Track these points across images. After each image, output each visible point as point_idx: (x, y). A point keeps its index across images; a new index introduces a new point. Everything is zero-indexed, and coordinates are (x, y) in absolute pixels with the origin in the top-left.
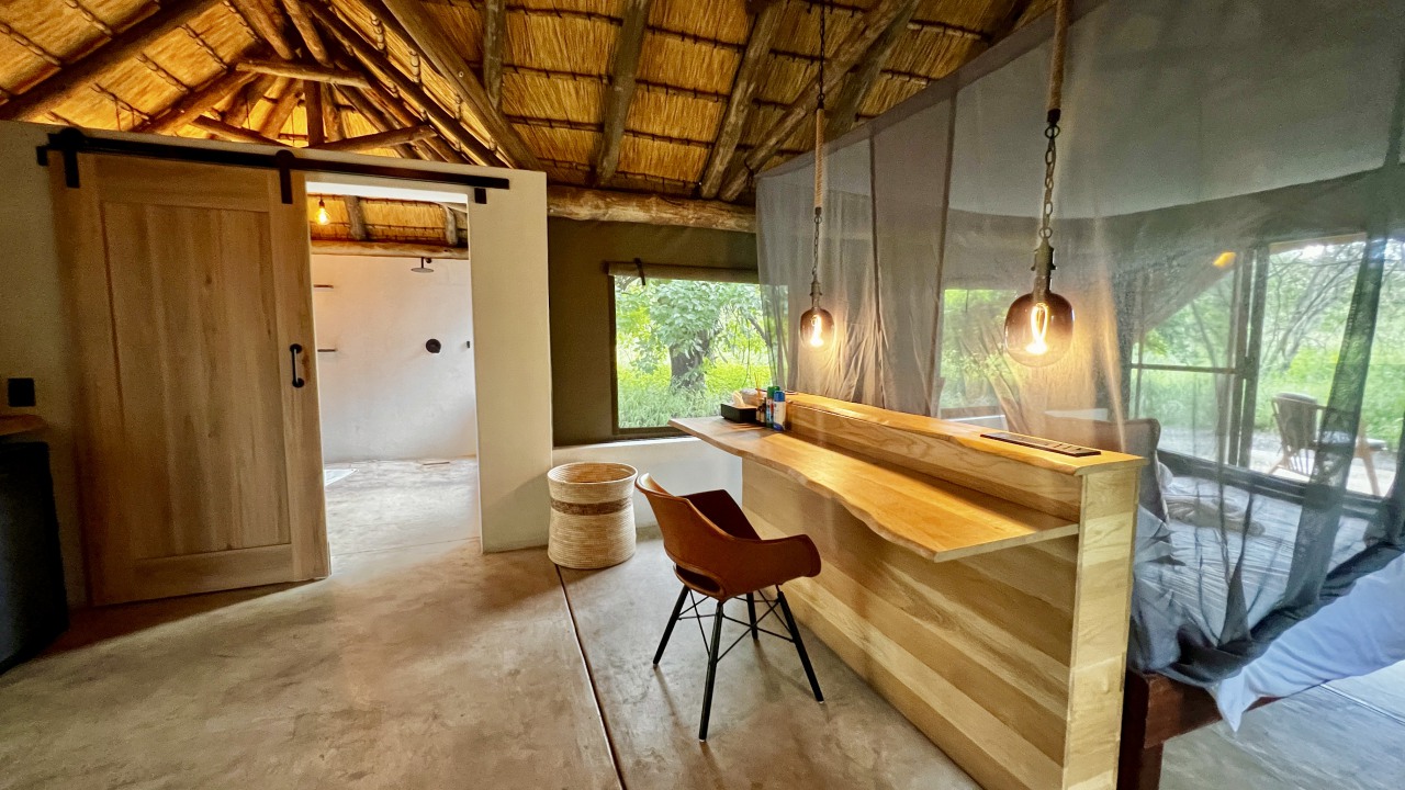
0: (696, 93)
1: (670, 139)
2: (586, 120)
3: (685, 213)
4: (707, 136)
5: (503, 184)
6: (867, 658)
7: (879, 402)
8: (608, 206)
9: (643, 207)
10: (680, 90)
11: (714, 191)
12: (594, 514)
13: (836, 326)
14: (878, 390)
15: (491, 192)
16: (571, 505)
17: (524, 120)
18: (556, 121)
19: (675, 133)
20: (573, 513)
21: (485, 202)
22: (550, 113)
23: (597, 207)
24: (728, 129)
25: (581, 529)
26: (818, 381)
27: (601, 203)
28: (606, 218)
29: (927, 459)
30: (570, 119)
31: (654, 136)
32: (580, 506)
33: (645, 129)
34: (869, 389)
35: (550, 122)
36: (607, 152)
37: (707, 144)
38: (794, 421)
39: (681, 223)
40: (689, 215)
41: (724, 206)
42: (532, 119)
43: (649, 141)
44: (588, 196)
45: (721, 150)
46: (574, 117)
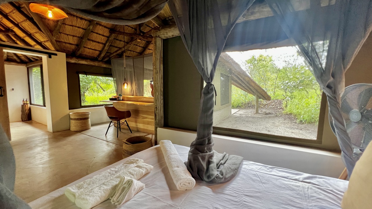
0: (98, 42)
1: (92, 49)
2: (74, 43)
3: (95, 63)
4: (100, 49)
5: (56, 55)
6: (137, 128)
7: (136, 95)
8: (79, 61)
9: (86, 61)
10: (95, 41)
11: (101, 59)
12: (83, 120)
13: (129, 85)
14: (136, 94)
15: (52, 56)
16: (78, 119)
17: (60, 42)
18: (67, 43)
19: (93, 48)
20: (78, 120)
21: (51, 58)
22: (66, 41)
23: (76, 61)
24: (105, 49)
25: (81, 123)
26: (126, 94)
27: (77, 60)
28: (78, 63)
29: (143, 100)
30: (70, 42)
31: (89, 48)
32: (80, 118)
33: (87, 47)
34: (135, 94)
35: (66, 43)
36: (79, 50)
37: (99, 51)
38: (124, 99)
39: (94, 65)
40: (96, 64)
41: (103, 63)
42: (61, 42)
43: (87, 49)
44: (74, 58)
45: (103, 53)
46: (71, 42)
